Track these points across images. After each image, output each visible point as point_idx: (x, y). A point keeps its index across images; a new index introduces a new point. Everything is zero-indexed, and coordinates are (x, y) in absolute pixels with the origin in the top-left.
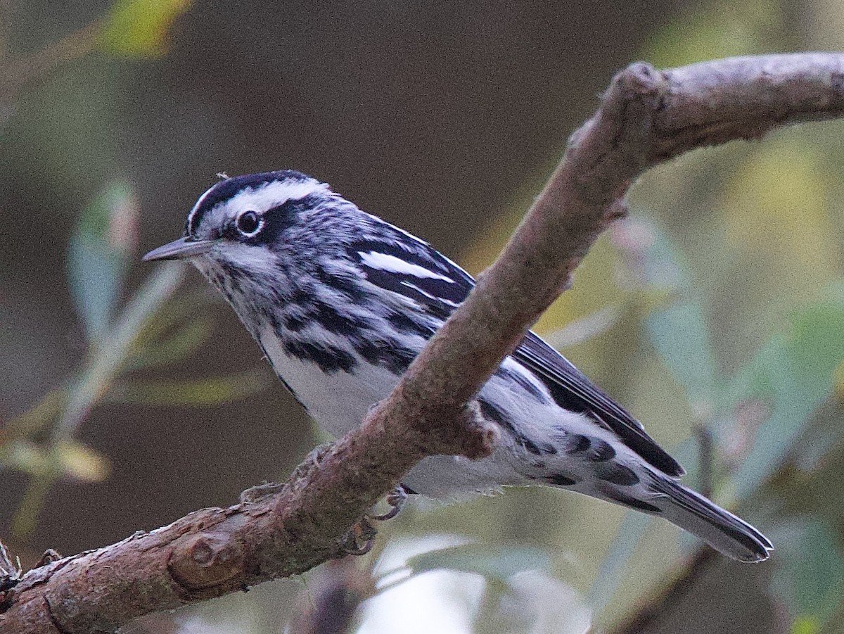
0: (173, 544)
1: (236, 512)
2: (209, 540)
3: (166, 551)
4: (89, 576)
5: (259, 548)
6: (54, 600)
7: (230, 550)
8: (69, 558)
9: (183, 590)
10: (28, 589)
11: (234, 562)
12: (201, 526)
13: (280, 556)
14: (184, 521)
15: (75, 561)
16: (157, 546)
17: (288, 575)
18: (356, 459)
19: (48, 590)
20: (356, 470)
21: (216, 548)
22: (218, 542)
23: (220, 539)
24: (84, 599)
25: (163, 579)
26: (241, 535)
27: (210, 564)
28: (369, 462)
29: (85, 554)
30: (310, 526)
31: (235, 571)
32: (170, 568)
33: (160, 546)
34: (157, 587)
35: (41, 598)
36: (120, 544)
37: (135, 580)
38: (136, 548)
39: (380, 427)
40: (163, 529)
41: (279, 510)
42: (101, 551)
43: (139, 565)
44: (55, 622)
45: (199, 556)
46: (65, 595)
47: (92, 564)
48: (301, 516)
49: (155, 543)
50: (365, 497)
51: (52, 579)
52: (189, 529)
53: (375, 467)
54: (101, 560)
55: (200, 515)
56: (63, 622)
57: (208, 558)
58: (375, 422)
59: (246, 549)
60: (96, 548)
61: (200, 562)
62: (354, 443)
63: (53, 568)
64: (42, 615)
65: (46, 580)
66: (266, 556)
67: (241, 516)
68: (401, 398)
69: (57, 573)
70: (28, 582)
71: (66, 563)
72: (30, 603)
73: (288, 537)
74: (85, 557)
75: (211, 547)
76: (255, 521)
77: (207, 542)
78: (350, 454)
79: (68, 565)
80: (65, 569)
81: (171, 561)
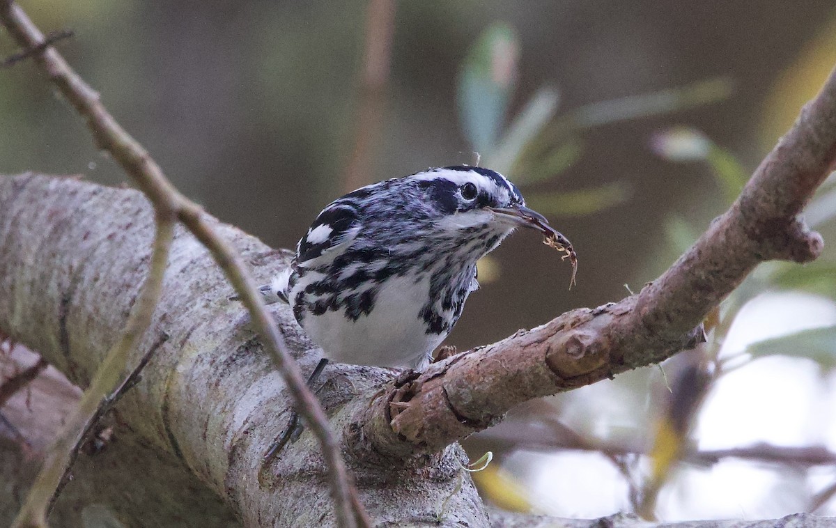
0: (550, 340)
1: (602, 312)
2: (581, 336)
3: (543, 346)
4: (480, 368)
5: (622, 343)
6: (451, 390)
7: (597, 344)
8: (463, 353)
9: (558, 379)
10: (428, 380)
11: (601, 353)
12: (573, 325)
13: (641, 349)
14: (558, 321)
15: (468, 356)
16: (535, 342)
17: (647, 364)
18: (703, 266)
19: (445, 381)
20: (702, 274)
21: (586, 343)
22: (588, 337)
23: (589, 335)
24: (476, 388)
25: (542, 370)
26: (607, 332)
27: (581, 356)
28: (712, 268)
29: (477, 350)
30: (665, 323)
31: (602, 362)
32: (548, 361)
33: (540, 342)
34: (537, 375)
35: (440, 388)
36: (505, 341)
37: (518, 370)
38: (519, 344)
39: (722, 238)
40: (541, 327)
41: (638, 309)
42: (489, 347)
43: (520, 358)
44: (452, 408)
45: (572, 349)
46: (460, 385)
47: (482, 358)
48: (656, 315)
49: (535, 339)
50: (711, 297)
51: (449, 372)
52: (562, 327)
53: (718, 272)
54: (491, 354)
55: (572, 315)
56: (458, 408)
57: (580, 351)
58: (717, 234)
59: (612, 343)
60: (486, 344)
61: (572, 354)
62: (700, 253)
63: (449, 362)
64: (441, 402)
65: (443, 374)
66: (629, 348)
67: (606, 315)
68: (739, 213)
69: (453, 366)
70: (428, 374)
71: (460, 358)
72: (431, 393)
73: (646, 332)
74: (477, 352)
75: (582, 342)
76: (619, 319)
77: (579, 338)
78: (696, 261)
79: (462, 359)
80: (460, 362)
81: (549, 354)
